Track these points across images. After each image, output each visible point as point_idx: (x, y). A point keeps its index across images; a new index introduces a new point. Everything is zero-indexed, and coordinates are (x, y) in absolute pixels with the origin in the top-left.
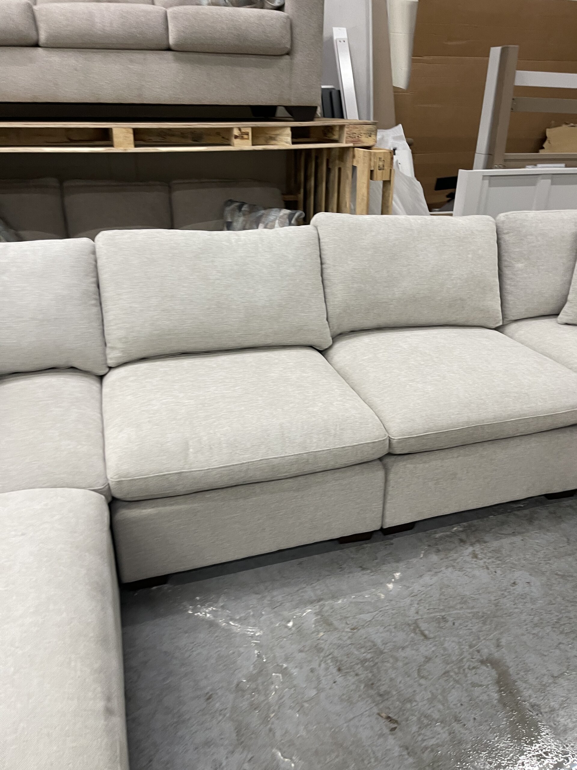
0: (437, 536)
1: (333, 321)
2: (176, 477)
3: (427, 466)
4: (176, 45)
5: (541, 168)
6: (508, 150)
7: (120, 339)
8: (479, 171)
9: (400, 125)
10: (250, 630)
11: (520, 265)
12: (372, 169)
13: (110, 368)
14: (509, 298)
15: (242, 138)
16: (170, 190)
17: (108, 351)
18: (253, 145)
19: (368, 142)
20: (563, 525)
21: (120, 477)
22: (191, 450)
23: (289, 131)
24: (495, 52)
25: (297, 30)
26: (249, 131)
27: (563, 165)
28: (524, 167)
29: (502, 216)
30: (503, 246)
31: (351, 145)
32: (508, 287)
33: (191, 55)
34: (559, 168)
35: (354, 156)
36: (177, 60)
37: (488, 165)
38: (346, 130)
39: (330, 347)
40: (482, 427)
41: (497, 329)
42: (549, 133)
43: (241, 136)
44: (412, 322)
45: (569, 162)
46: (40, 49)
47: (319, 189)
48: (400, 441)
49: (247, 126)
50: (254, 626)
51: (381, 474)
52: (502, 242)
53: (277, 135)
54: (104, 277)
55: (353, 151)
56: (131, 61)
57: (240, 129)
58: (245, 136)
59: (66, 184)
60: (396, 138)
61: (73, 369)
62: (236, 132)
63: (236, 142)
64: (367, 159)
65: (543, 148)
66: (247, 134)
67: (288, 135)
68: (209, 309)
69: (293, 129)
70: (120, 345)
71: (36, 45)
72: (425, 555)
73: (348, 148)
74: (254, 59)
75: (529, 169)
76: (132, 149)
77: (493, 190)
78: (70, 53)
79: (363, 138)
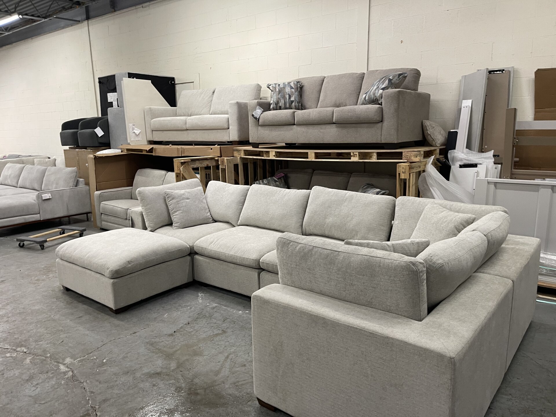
4: (336, 122)
7: (242, 217)
10: (200, 301)
15: (354, 156)
23: (375, 154)
25: (384, 112)
26: (357, 153)
31: (406, 161)
33: (342, 125)
36: (337, 127)
38: (403, 154)
46: (294, 126)
49: (356, 152)
50: (203, 301)
53: (371, 155)
57: (353, 153)
58: (356, 156)
62: (352, 154)
63: (352, 158)
66: (356, 155)
67: (375, 156)
69: (378, 153)
70: (242, 219)
71: (294, 124)
74: (366, 125)
76: (314, 160)
77: (498, 191)
78: (303, 126)
79: (413, 158)
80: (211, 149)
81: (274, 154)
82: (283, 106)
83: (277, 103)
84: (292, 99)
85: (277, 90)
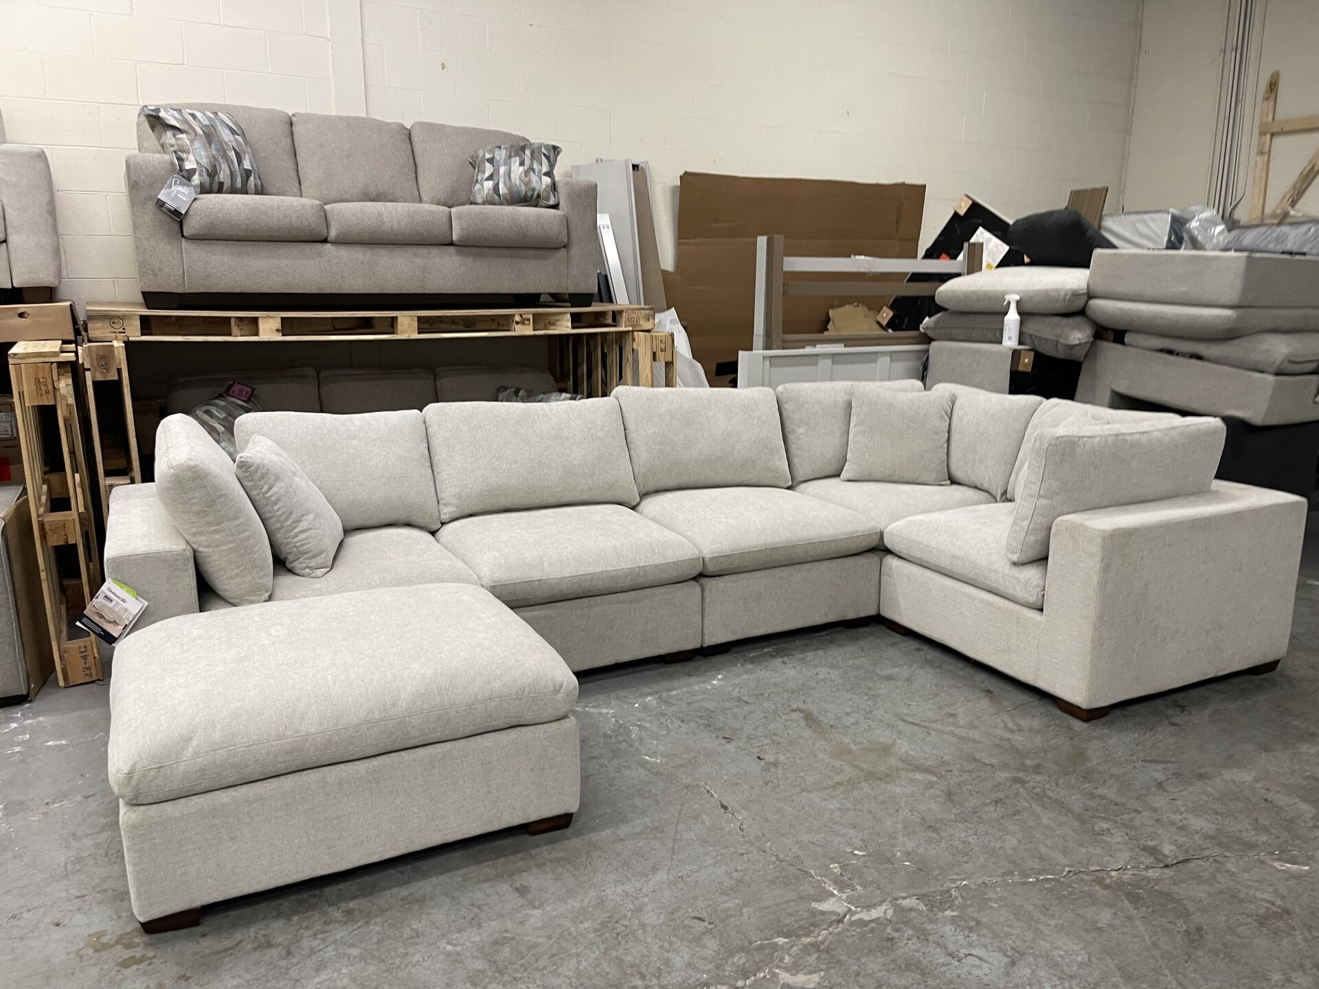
0: (751, 655)
1: (640, 480)
2: (537, 583)
3: (735, 584)
4: (460, 241)
5: (820, 349)
6: (784, 333)
7: (454, 496)
8: (758, 352)
9: (673, 309)
10: (604, 711)
11: (801, 430)
12: (655, 350)
13: (443, 524)
14: (795, 460)
15: (524, 324)
16: (435, 377)
17: (442, 507)
18: (573, 328)
19: (647, 326)
20: (859, 642)
21: (494, 582)
22: (546, 564)
23: (569, 316)
24: (762, 241)
25: (572, 226)
26: (531, 317)
27: (843, 345)
28: (804, 348)
29: (780, 388)
30: (785, 414)
31: (631, 329)
32: (794, 450)
33: (473, 250)
34: (839, 348)
35: (634, 340)
36: (459, 253)
37: (768, 346)
38: (624, 314)
39: (638, 504)
40: (777, 549)
41: (789, 488)
42: (831, 313)
43: (523, 322)
44: (710, 482)
45: (848, 343)
46: (329, 245)
47: (594, 375)
48: (712, 559)
49: (529, 312)
50: (607, 708)
51: (698, 589)
52: (783, 411)
53: (557, 321)
54: (436, 442)
55: (633, 334)
56: (416, 255)
57: (521, 316)
58: (526, 322)
59: (323, 374)
60: (672, 322)
61: (408, 525)
62: (517, 318)
63: (517, 327)
64: (649, 343)
65: (827, 330)
66: (529, 320)
67: (568, 321)
68: (531, 467)
69: (573, 315)
70: (454, 501)
71: (325, 241)
72: (741, 665)
73: (627, 332)
74: (532, 252)
75: (808, 350)
76: (416, 336)
77: (774, 370)
78: (358, 248)
79: (642, 322)
80: (21, 315)
81: (278, 324)
82: (227, 184)
83: (212, 173)
84: (247, 165)
85: (199, 131)
